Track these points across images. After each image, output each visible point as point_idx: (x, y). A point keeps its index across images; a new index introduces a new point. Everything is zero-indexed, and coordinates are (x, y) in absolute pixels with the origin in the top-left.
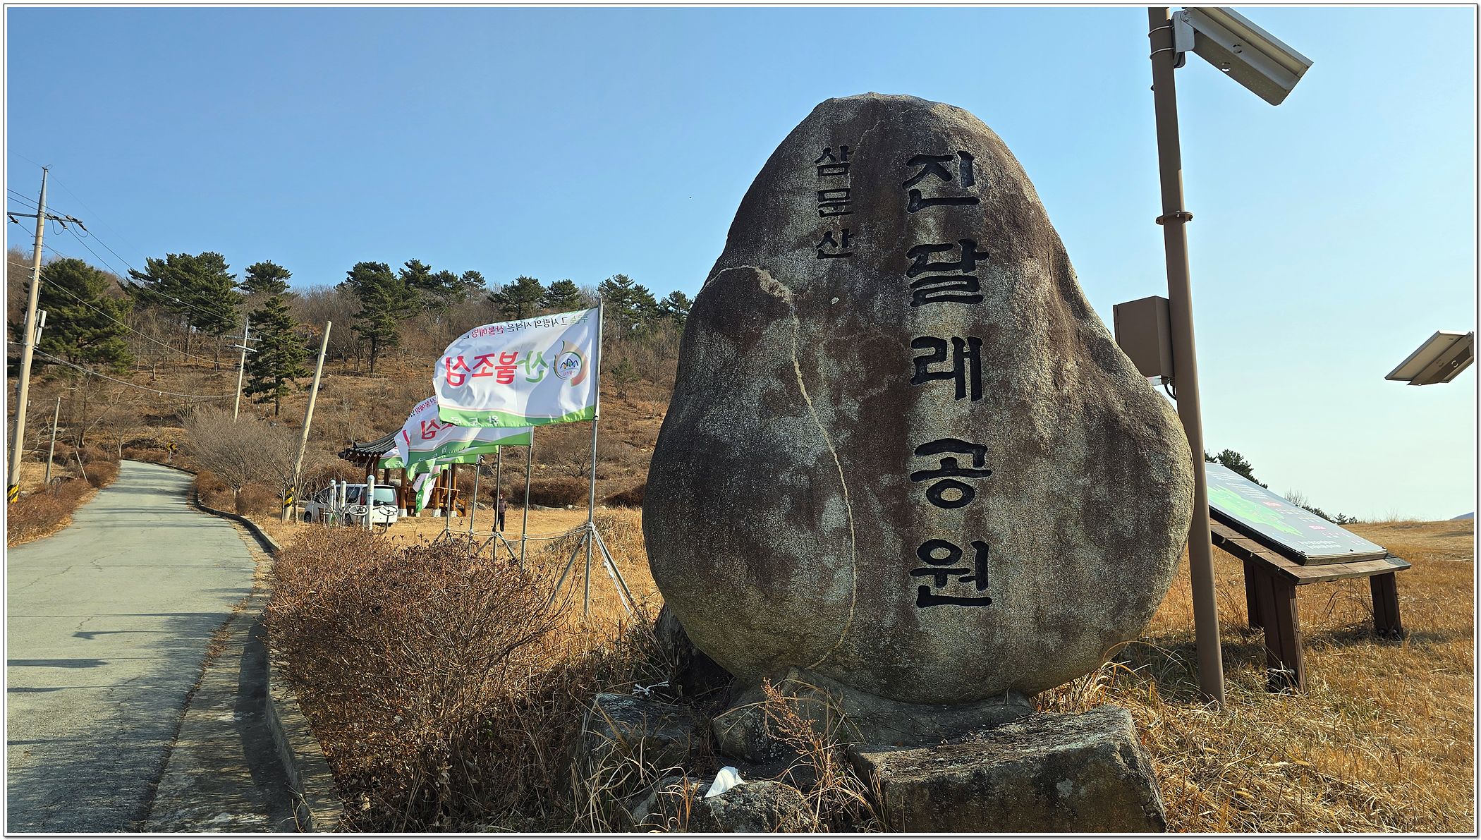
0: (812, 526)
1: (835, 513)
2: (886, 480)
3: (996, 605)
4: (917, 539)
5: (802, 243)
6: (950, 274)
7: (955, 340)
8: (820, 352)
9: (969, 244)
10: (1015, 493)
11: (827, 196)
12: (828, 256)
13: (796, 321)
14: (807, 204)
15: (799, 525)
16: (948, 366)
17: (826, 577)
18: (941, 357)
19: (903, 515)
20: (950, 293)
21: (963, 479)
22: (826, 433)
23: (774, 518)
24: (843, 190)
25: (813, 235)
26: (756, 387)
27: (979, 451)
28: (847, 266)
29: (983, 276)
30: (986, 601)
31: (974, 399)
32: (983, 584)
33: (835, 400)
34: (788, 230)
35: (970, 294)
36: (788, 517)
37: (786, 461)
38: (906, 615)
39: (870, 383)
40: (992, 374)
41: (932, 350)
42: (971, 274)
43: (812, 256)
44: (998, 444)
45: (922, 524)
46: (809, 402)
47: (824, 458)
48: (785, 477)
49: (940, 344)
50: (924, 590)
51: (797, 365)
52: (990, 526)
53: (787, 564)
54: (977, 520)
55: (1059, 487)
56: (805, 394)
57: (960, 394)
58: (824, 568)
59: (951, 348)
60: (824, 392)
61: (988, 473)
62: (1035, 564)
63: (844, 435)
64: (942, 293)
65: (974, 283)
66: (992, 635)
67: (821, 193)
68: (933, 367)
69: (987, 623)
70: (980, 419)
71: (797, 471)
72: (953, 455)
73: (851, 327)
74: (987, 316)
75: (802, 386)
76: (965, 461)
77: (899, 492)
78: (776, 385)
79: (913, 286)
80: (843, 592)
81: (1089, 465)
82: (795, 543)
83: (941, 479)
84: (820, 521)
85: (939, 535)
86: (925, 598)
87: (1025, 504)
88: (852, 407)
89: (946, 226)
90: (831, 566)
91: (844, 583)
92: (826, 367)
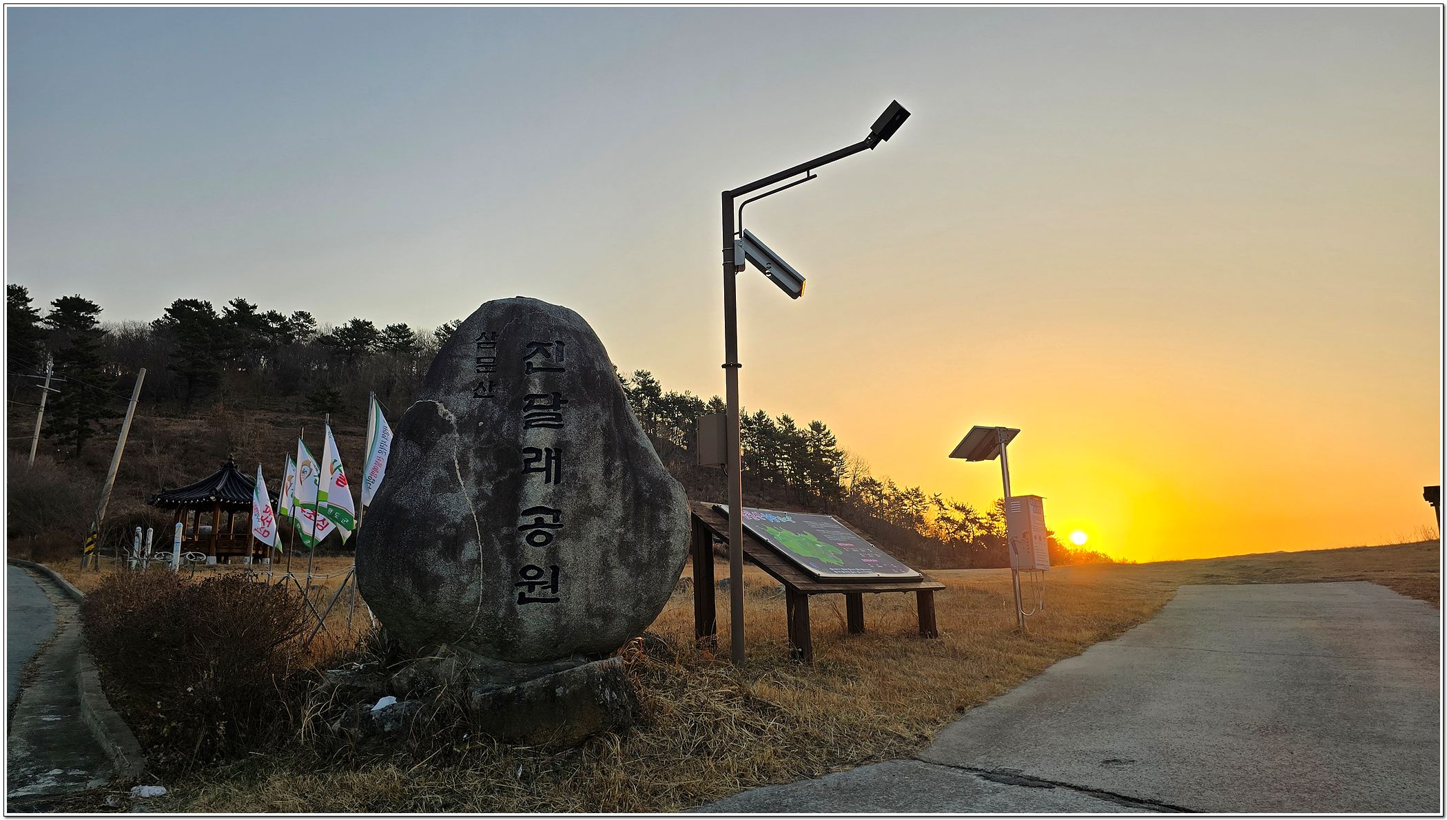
0: (455, 558)
1: (470, 550)
2: (504, 531)
3: (563, 602)
4: (520, 564)
5: (465, 388)
6: (546, 411)
7: (547, 450)
8: (471, 454)
9: (557, 394)
10: (578, 537)
11: (482, 360)
12: (480, 397)
13: (457, 435)
14: (469, 364)
15: (446, 560)
16: (542, 464)
17: (462, 588)
18: (538, 459)
19: (512, 551)
20: (546, 422)
21: (546, 530)
22: (471, 503)
23: (431, 554)
24: (491, 358)
25: (473, 383)
26: (431, 475)
27: (556, 513)
28: (490, 403)
29: (564, 413)
30: (557, 600)
31: (556, 483)
32: (555, 590)
33: (479, 483)
34: (457, 379)
35: (556, 423)
36: (439, 553)
37: (442, 519)
38: (511, 610)
39: (500, 473)
40: (567, 469)
41: (534, 455)
42: (558, 412)
43: (470, 396)
44: (568, 508)
45: (522, 556)
46: (462, 484)
47: (468, 518)
48: (441, 530)
49: (539, 452)
50: (522, 595)
51: (456, 461)
52: (561, 556)
53: (438, 581)
54: (553, 554)
55: (605, 533)
56: (460, 479)
57: (548, 480)
58: (461, 583)
59: (544, 453)
60: (472, 478)
61: (561, 526)
62: (587, 578)
63: (482, 505)
64: (541, 422)
65: (559, 417)
66: (559, 620)
67: (479, 359)
68: (534, 465)
69: (556, 612)
70: (558, 496)
71: (449, 526)
72: (541, 516)
73: (489, 440)
74: (565, 436)
75: (459, 474)
76: (548, 519)
77: (512, 537)
78: (444, 473)
79: (525, 417)
80: (473, 597)
81: (624, 521)
82: (442, 568)
83: (534, 530)
84: (460, 556)
85: (532, 562)
86: (523, 600)
87: (584, 543)
88: (488, 488)
89: (546, 384)
90: (465, 581)
91: (474, 591)
92: (474, 463)
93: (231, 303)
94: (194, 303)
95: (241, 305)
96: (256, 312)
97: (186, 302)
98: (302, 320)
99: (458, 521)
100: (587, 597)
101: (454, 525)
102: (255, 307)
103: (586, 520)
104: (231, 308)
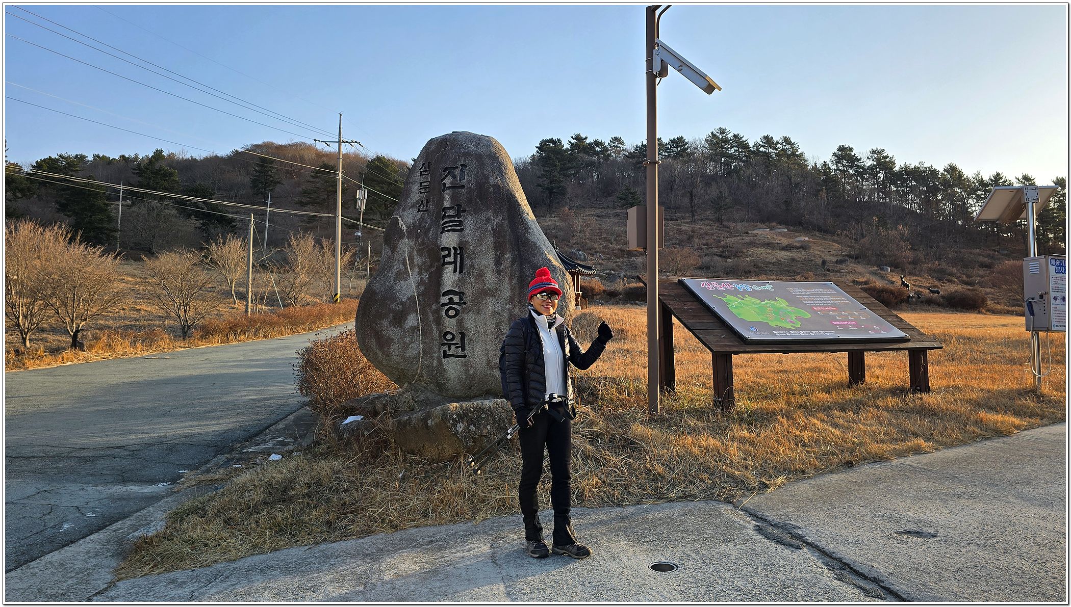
0: (400, 326)
1: (412, 320)
2: (434, 307)
3: (469, 358)
4: (443, 330)
5: (413, 206)
6: (453, 219)
7: (454, 248)
8: (415, 253)
9: (459, 206)
10: (478, 312)
11: (423, 184)
12: (422, 211)
13: (407, 240)
14: (416, 188)
15: (395, 327)
16: (451, 259)
17: (406, 346)
18: (449, 255)
19: (439, 322)
20: (453, 228)
21: (455, 306)
22: (415, 287)
24: (428, 182)
25: (417, 202)
26: (395, 269)
27: (461, 294)
28: (426, 216)
29: (464, 220)
30: (465, 356)
31: (460, 273)
32: (463, 350)
33: (420, 273)
34: (409, 201)
35: (459, 228)
36: (390, 322)
37: (395, 299)
38: (440, 362)
39: (431, 266)
40: (467, 262)
41: (446, 252)
42: (460, 219)
43: (415, 211)
44: (469, 292)
45: (443, 324)
46: (411, 274)
47: (411, 299)
48: (393, 306)
49: (449, 250)
50: (445, 351)
51: (407, 259)
52: (466, 326)
53: (389, 341)
54: (460, 323)
55: (498, 308)
56: (410, 271)
57: (455, 271)
58: (405, 343)
59: (453, 251)
60: (417, 270)
61: (465, 303)
62: (486, 341)
63: (422, 288)
64: (449, 228)
65: (461, 223)
66: (468, 370)
67: (421, 183)
68: (447, 260)
69: (465, 365)
70: (461, 282)
71: (398, 304)
72: (452, 296)
73: (423, 243)
74: (464, 238)
75: (409, 267)
76: (456, 299)
77: (437, 311)
78: (402, 267)
79: (443, 225)
80: (415, 352)
81: (511, 299)
83: (448, 306)
84: (404, 324)
85: (448, 330)
86: (446, 356)
87: (483, 316)
88: (426, 276)
89: (453, 198)
90: (408, 342)
91: (416, 348)
92: (417, 260)
93: (572, 137)
94: (551, 141)
95: (578, 138)
96: (588, 141)
97: (547, 141)
98: (616, 143)
99: (404, 300)
100: (487, 354)
101: (402, 303)
102: (586, 138)
103: (482, 299)
104: (573, 141)
